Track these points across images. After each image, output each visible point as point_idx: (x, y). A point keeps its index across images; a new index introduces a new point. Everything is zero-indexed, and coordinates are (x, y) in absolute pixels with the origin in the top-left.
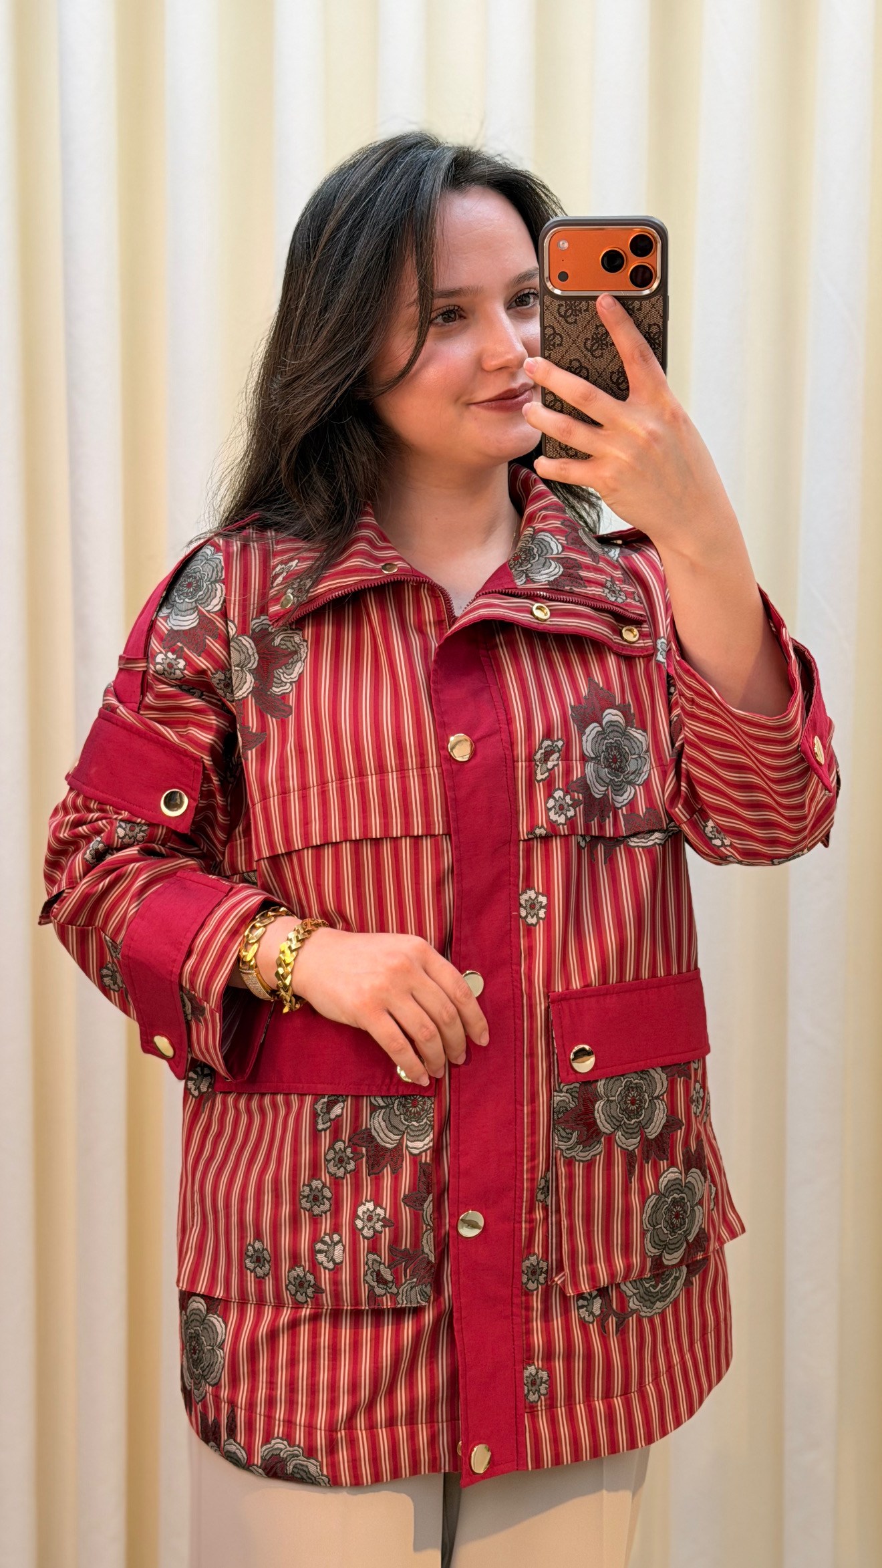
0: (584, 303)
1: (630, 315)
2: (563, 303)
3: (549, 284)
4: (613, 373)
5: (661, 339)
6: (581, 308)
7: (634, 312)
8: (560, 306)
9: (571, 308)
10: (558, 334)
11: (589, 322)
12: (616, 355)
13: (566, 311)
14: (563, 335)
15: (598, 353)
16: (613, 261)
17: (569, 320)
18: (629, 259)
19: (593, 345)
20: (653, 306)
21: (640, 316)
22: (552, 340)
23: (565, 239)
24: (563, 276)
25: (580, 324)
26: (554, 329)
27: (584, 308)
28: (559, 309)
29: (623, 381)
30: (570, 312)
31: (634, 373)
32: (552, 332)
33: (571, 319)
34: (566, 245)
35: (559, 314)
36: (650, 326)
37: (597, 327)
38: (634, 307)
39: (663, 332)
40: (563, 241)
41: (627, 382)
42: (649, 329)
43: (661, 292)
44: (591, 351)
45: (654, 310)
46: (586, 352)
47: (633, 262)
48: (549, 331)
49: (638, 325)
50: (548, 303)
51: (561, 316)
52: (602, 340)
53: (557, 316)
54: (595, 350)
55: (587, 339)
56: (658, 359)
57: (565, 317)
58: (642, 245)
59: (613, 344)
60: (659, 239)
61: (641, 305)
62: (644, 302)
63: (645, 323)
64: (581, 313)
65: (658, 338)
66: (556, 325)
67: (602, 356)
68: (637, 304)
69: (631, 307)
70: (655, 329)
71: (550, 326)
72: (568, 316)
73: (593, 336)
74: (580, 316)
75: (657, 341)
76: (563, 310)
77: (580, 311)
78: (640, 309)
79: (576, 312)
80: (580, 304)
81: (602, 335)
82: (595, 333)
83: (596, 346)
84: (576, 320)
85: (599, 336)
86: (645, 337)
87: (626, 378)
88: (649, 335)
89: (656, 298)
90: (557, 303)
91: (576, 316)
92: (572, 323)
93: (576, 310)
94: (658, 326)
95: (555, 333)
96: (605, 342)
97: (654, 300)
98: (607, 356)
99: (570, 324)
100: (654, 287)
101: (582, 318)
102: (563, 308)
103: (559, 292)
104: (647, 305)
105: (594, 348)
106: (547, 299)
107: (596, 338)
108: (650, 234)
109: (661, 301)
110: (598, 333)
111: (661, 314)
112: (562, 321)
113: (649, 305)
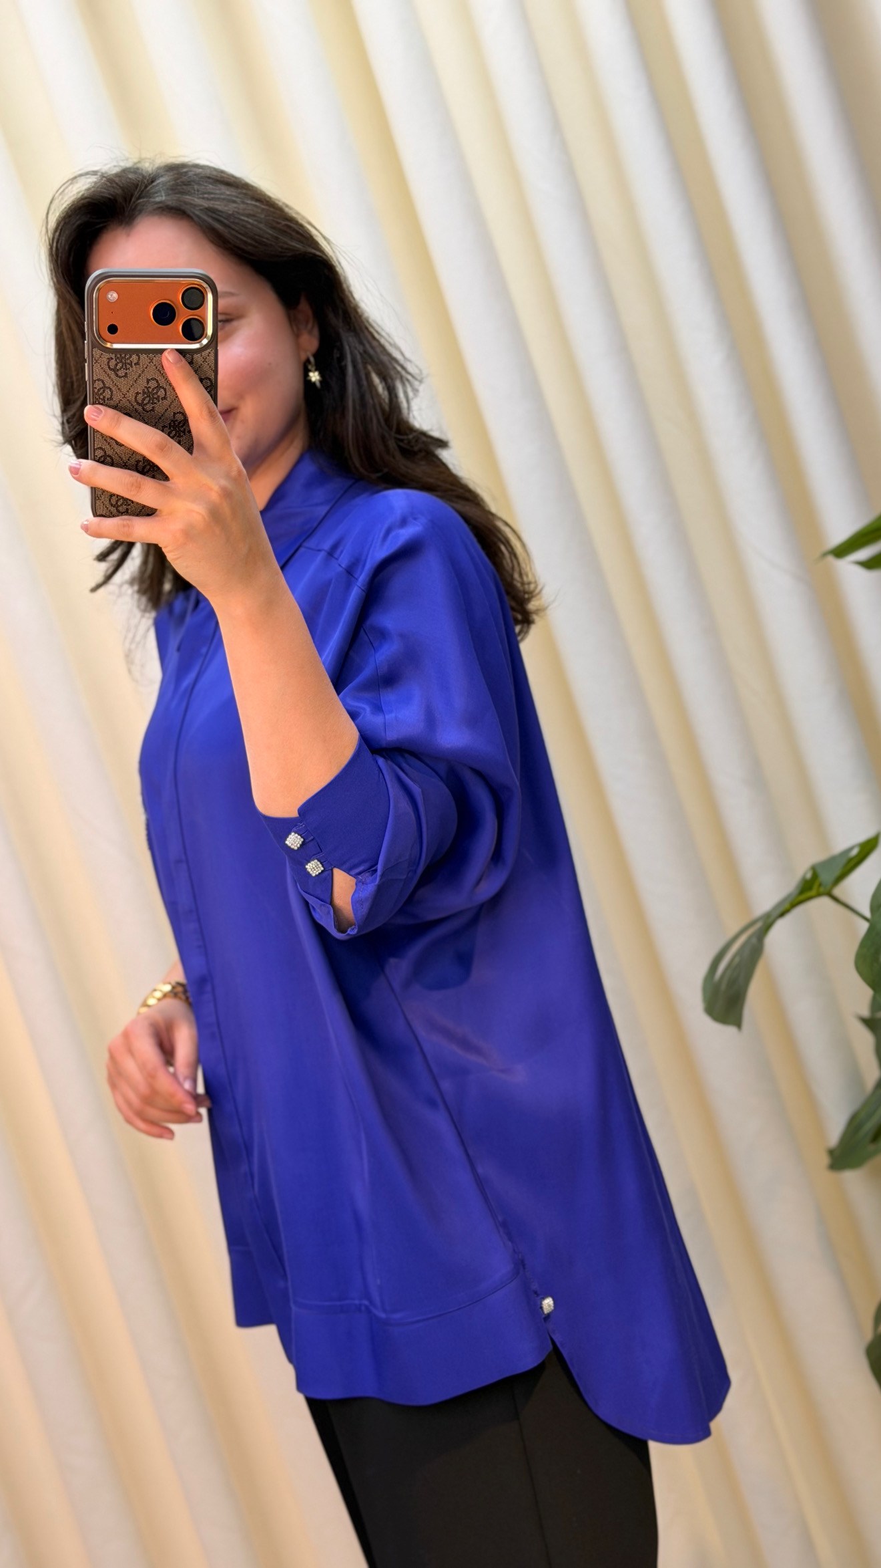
0: (134, 357)
2: (113, 356)
3: (98, 338)
6: (131, 361)
8: (110, 359)
9: (121, 362)
10: (109, 388)
11: (140, 376)
13: (116, 365)
14: (113, 389)
16: (164, 314)
17: (121, 373)
18: (181, 312)
19: (144, 399)
20: (204, 360)
22: (101, 394)
23: (114, 291)
24: (113, 329)
25: (130, 378)
26: (103, 382)
27: (135, 361)
28: (108, 362)
30: (120, 365)
31: (201, 428)
32: (102, 385)
34: (115, 295)
35: (109, 367)
37: (148, 381)
40: (111, 293)
43: (214, 342)
44: (142, 405)
45: (205, 363)
46: (137, 407)
47: (183, 315)
48: (98, 385)
50: (97, 356)
51: (111, 370)
52: (153, 394)
53: (107, 369)
54: (146, 404)
55: (137, 393)
57: (115, 370)
60: (209, 290)
62: (195, 356)
64: (132, 367)
66: (106, 379)
71: (98, 380)
72: (118, 370)
73: (143, 390)
76: (112, 363)
77: (131, 364)
79: (125, 366)
80: (131, 357)
81: (153, 390)
82: (146, 387)
83: (148, 399)
84: (126, 373)
85: (150, 390)
89: (209, 350)
90: (107, 356)
91: (126, 370)
92: (123, 377)
93: (125, 363)
95: (104, 387)
96: (155, 396)
97: (205, 353)
99: (120, 377)
100: (205, 341)
101: (134, 371)
102: (114, 361)
103: (108, 345)
104: (197, 357)
105: (145, 402)
106: (97, 352)
107: (147, 393)
108: (201, 286)
109: (212, 354)
110: (150, 387)
111: (213, 366)
112: (112, 374)
113: (201, 358)
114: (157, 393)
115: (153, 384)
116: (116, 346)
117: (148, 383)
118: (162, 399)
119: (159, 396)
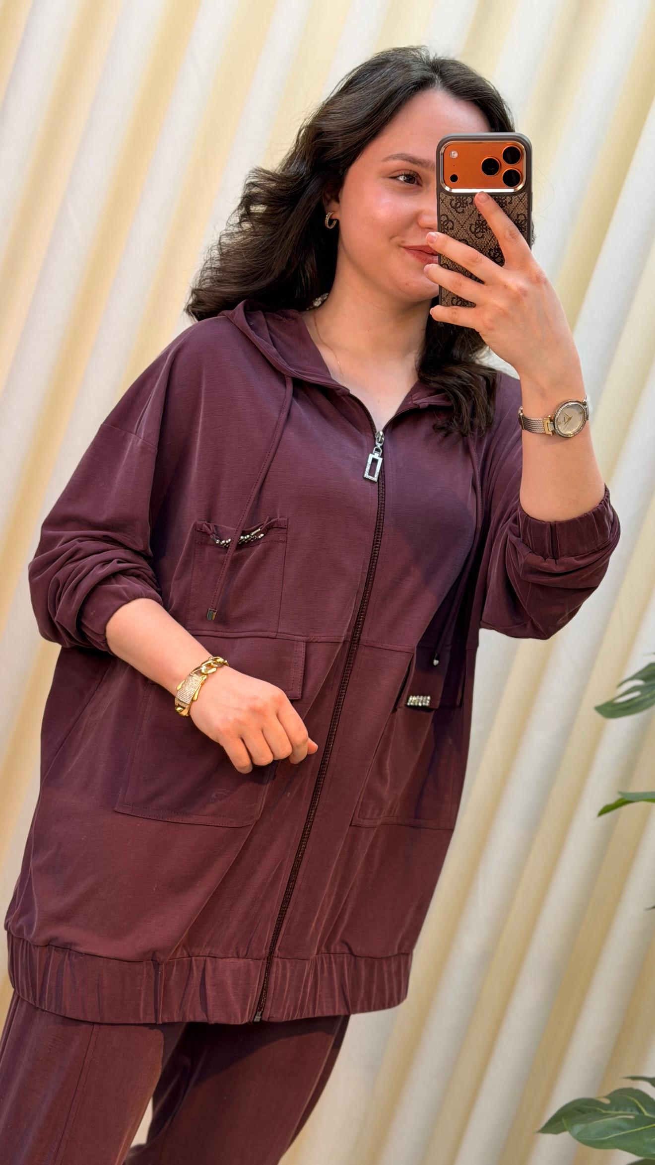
0: (469, 198)
2: (454, 198)
3: (443, 185)
4: (490, 250)
5: (526, 225)
6: (467, 202)
7: (506, 205)
8: (452, 200)
9: (460, 202)
10: (451, 221)
12: (493, 236)
13: (456, 204)
14: (455, 221)
15: (480, 235)
16: (490, 167)
18: (502, 166)
21: (511, 207)
22: (446, 225)
23: (457, 151)
24: (454, 178)
25: (466, 214)
26: (447, 216)
28: (451, 203)
29: (499, 256)
30: (459, 204)
31: (507, 248)
32: (446, 219)
33: (460, 210)
34: (456, 155)
35: (451, 206)
36: (518, 215)
38: (506, 201)
39: (528, 219)
40: (453, 151)
41: (502, 256)
42: (518, 218)
43: (527, 188)
44: (475, 233)
45: (521, 204)
47: (506, 167)
48: (444, 218)
49: (509, 216)
50: (443, 198)
51: (452, 207)
52: (482, 226)
53: (450, 207)
54: (477, 233)
55: (471, 225)
56: (525, 239)
57: (455, 208)
59: (490, 229)
60: (524, 152)
61: (511, 200)
62: (513, 198)
63: (515, 213)
64: (467, 205)
65: (524, 224)
66: (449, 214)
67: (482, 237)
68: (508, 199)
69: (504, 201)
70: (522, 218)
71: (444, 215)
72: (458, 208)
73: (476, 222)
74: (466, 208)
75: (525, 226)
76: (454, 203)
77: (467, 204)
78: (511, 203)
79: (462, 205)
80: (467, 199)
81: (483, 221)
83: (479, 230)
84: (463, 210)
86: (514, 223)
87: (502, 253)
88: (518, 222)
89: (524, 193)
90: (449, 198)
91: (463, 207)
92: (460, 213)
93: (463, 203)
94: (525, 216)
95: (448, 220)
96: (484, 227)
97: (521, 196)
98: (487, 237)
100: (520, 187)
101: (468, 209)
102: (454, 201)
103: (451, 191)
104: (515, 200)
105: (477, 231)
106: (443, 195)
107: (478, 224)
108: (518, 146)
111: (526, 205)
112: (454, 212)
113: (518, 199)
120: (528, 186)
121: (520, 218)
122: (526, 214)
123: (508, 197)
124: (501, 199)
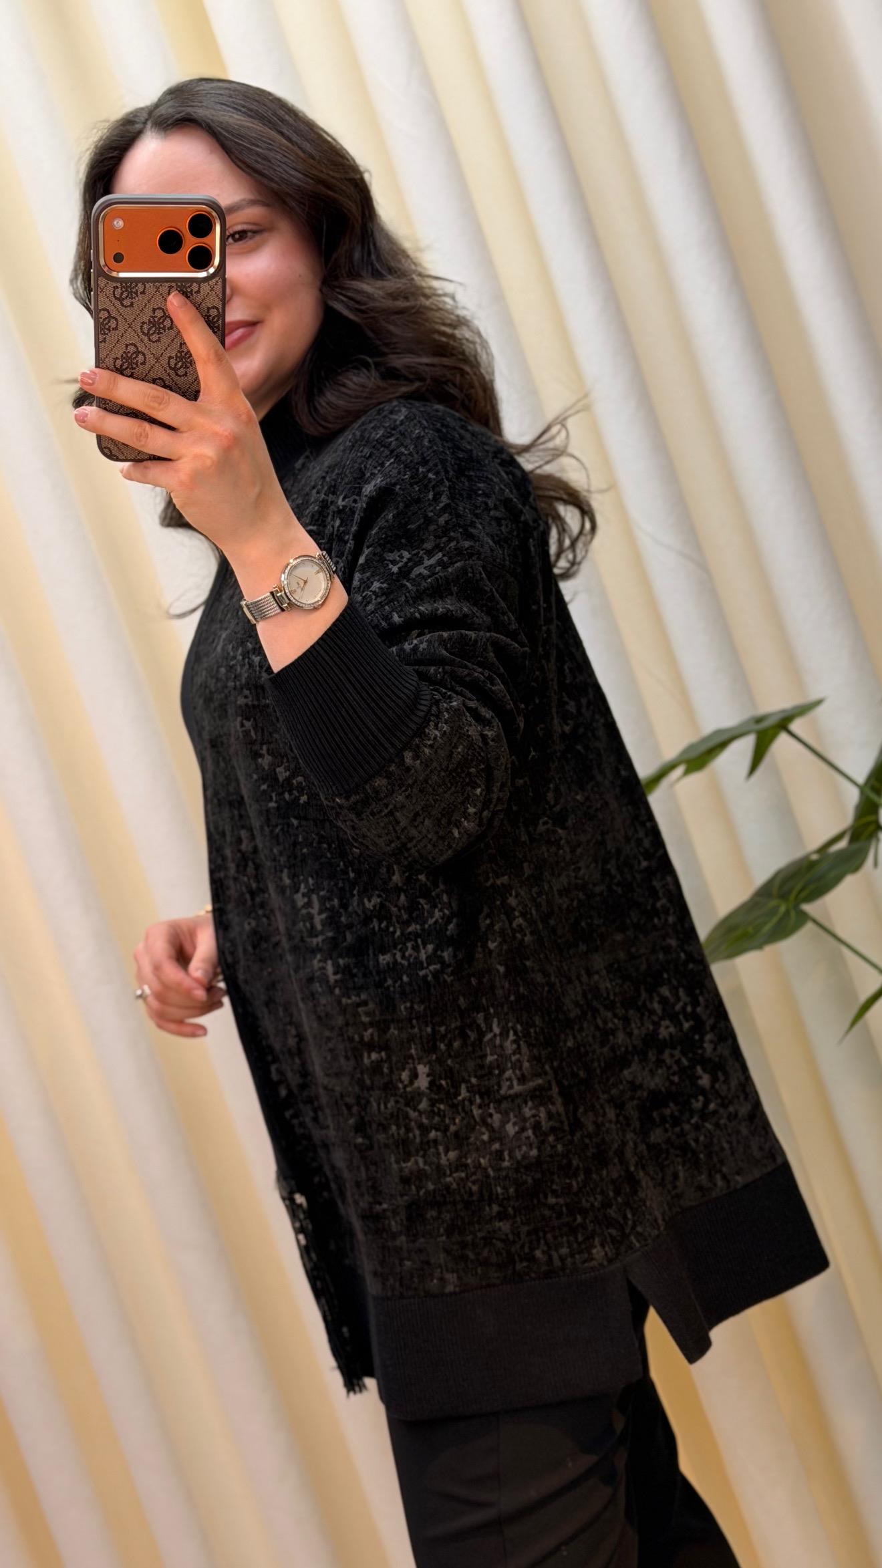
0: (140, 285)
1: (187, 297)
2: (119, 285)
3: (103, 266)
4: (170, 358)
5: (220, 322)
6: (137, 291)
7: (192, 295)
8: (116, 288)
9: (127, 291)
10: (114, 318)
11: (146, 305)
13: (122, 294)
14: (119, 319)
15: (154, 338)
16: (170, 242)
17: (125, 302)
18: (188, 240)
19: (149, 329)
20: (212, 289)
21: (198, 298)
22: (107, 324)
23: (120, 218)
24: (118, 258)
25: (136, 307)
26: (109, 312)
27: (141, 290)
28: (114, 292)
29: (181, 367)
30: (124, 296)
32: (107, 315)
33: (128, 302)
34: (121, 222)
35: (115, 296)
36: (209, 309)
37: (154, 310)
38: (193, 290)
40: (118, 220)
42: (208, 312)
43: (221, 272)
44: (148, 335)
45: (212, 293)
46: (143, 337)
47: (191, 242)
48: (104, 315)
49: (197, 309)
50: (103, 285)
51: (116, 298)
52: (161, 323)
53: (113, 299)
54: (152, 334)
55: (143, 323)
57: (120, 299)
58: (201, 225)
60: (217, 219)
61: (199, 289)
62: (202, 285)
63: (204, 306)
64: (138, 296)
65: (218, 321)
66: (111, 308)
67: (159, 340)
68: (195, 287)
69: (189, 290)
70: (213, 312)
71: (104, 309)
72: (124, 299)
73: (149, 320)
74: (137, 298)
76: (118, 291)
77: (136, 293)
78: (198, 292)
79: (130, 296)
80: (136, 286)
82: (152, 317)
83: (154, 329)
84: (132, 304)
85: (156, 320)
89: (216, 279)
90: (112, 285)
91: (132, 298)
92: (128, 306)
93: (132, 292)
94: (217, 309)
95: (110, 317)
96: (162, 326)
97: (213, 282)
98: (165, 340)
99: (126, 307)
100: (212, 270)
101: (139, 301)
102: (119, 290)
103: (114, 274)
104: (205, 288)
105: (151, 332)
106: (102, 282)
107: (153, 322)
108: (210, 214)
109: (220, 283)
110: (156, 317)
111: (221, 296)
112: (118, 303)
113: (208, 287)
114: (164, 321)
115: (159, 314)
116: (122, 275)
117: (154, 313)
118: (168, 329)
119: (165, 326)
120: (222, 270)
121: (212, 310)
122: (220, 307)
123: (195, 284)
124: (185, 286)
